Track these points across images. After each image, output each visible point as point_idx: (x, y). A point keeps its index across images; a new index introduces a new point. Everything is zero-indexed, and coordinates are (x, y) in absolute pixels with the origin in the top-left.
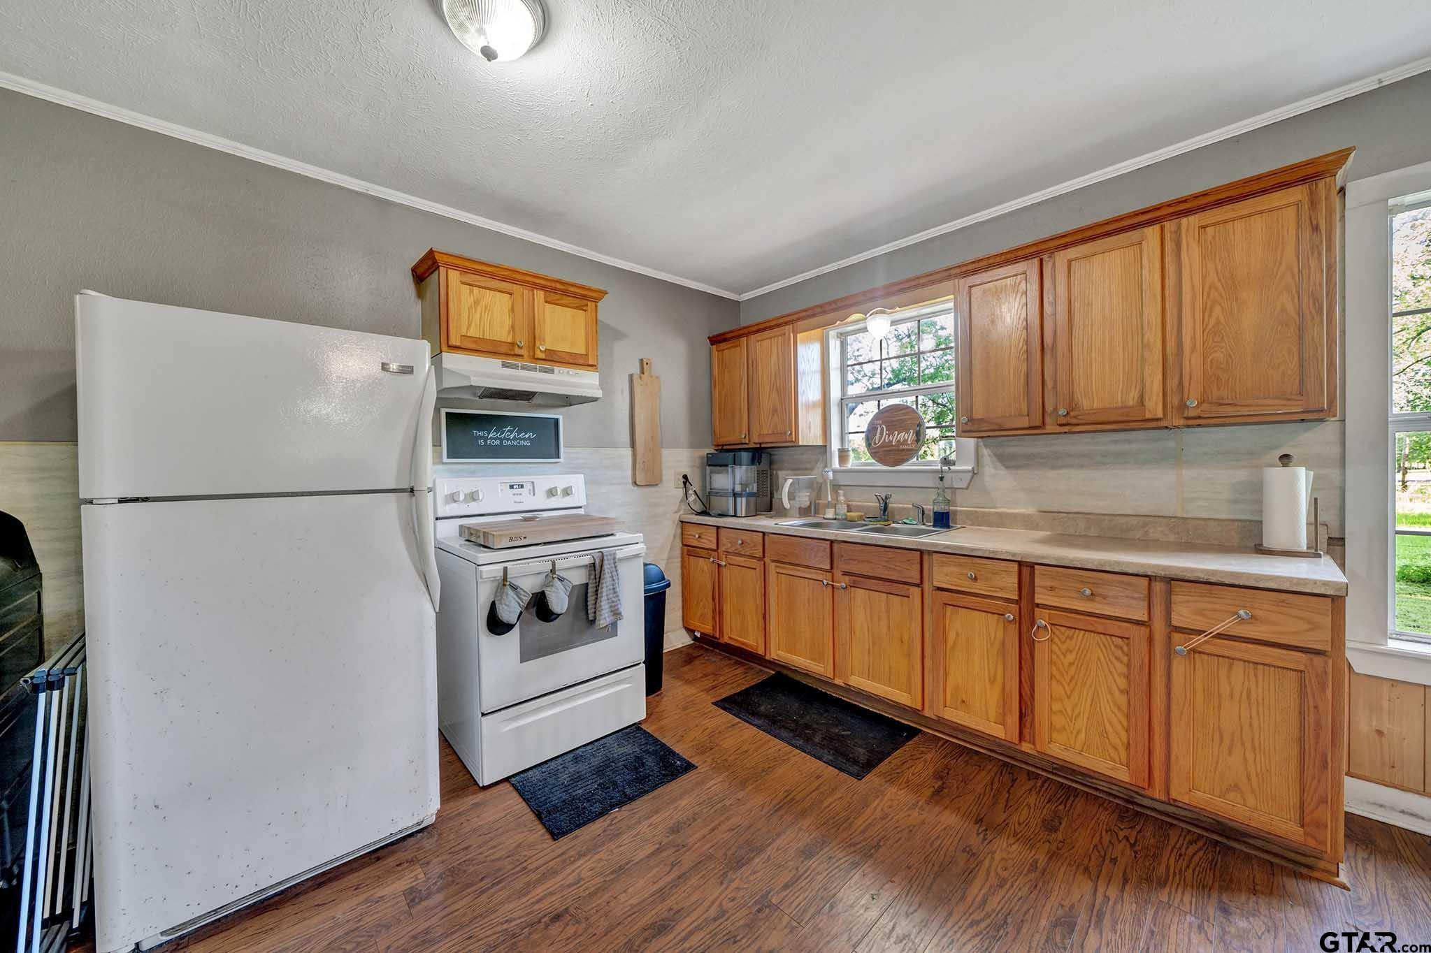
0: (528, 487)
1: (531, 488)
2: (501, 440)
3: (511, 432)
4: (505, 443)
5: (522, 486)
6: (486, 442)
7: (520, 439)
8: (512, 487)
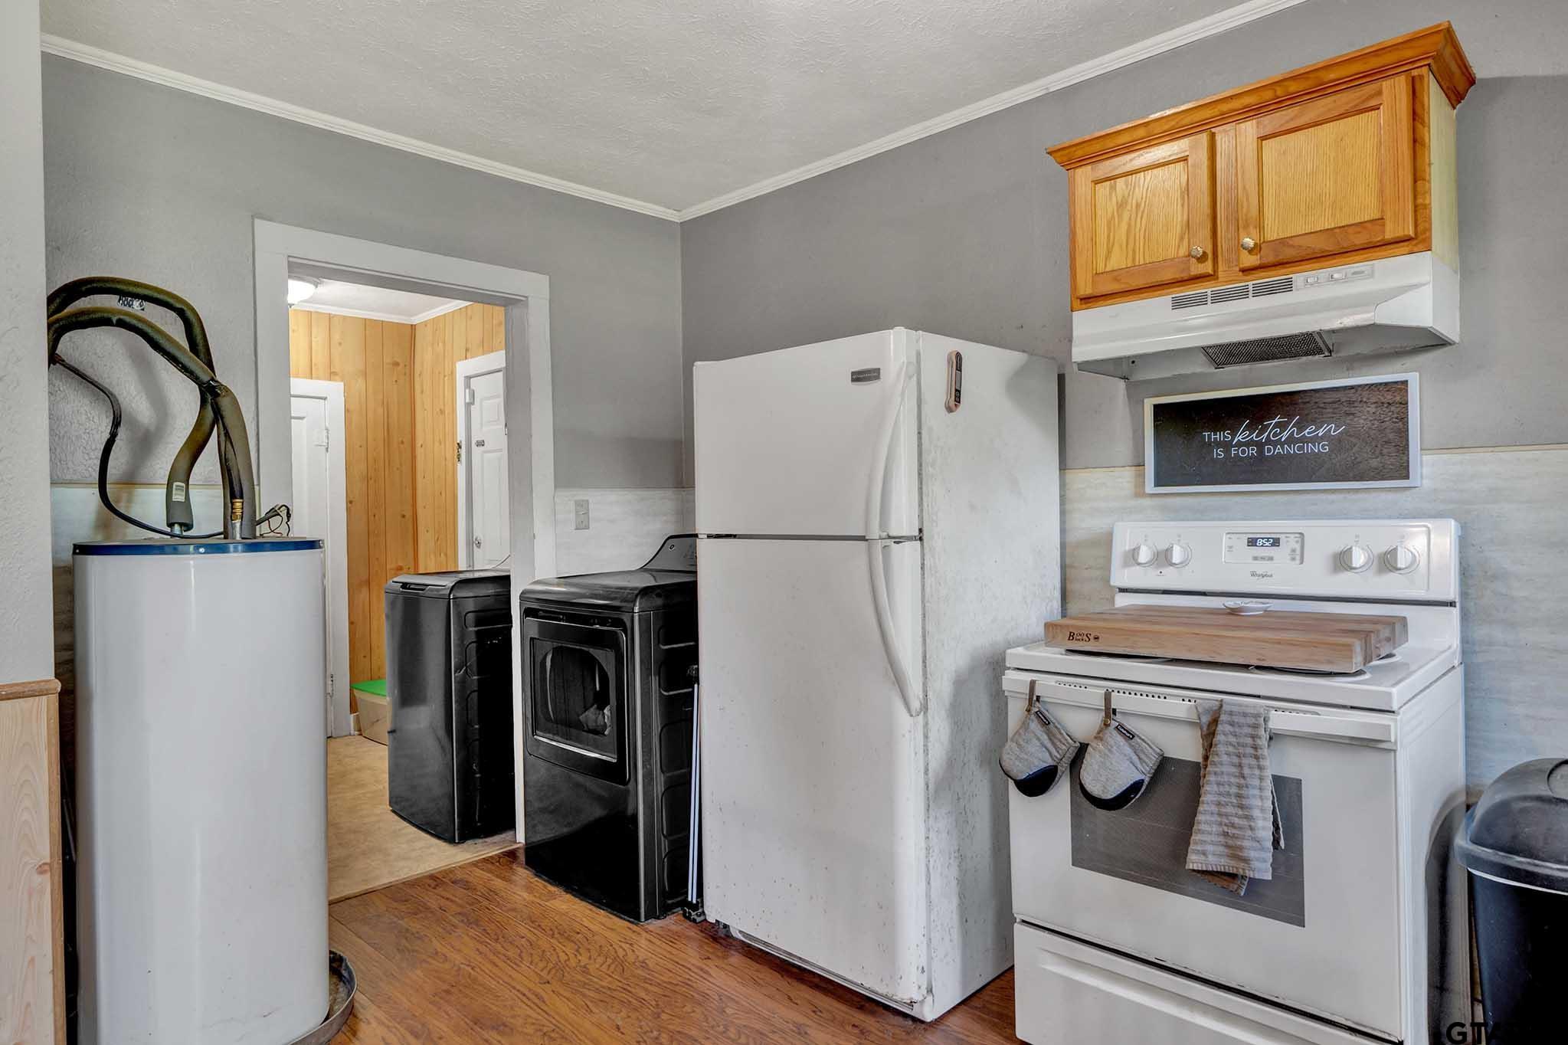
0: (1289, 544)
1: (1298, 547)
2: (1260, 445)
3: (1282, 426)
4: (1269, 451)
5: (1276, 542)
6: (1227, 451)
7: (1304, 440)
8: (1252, 542)
